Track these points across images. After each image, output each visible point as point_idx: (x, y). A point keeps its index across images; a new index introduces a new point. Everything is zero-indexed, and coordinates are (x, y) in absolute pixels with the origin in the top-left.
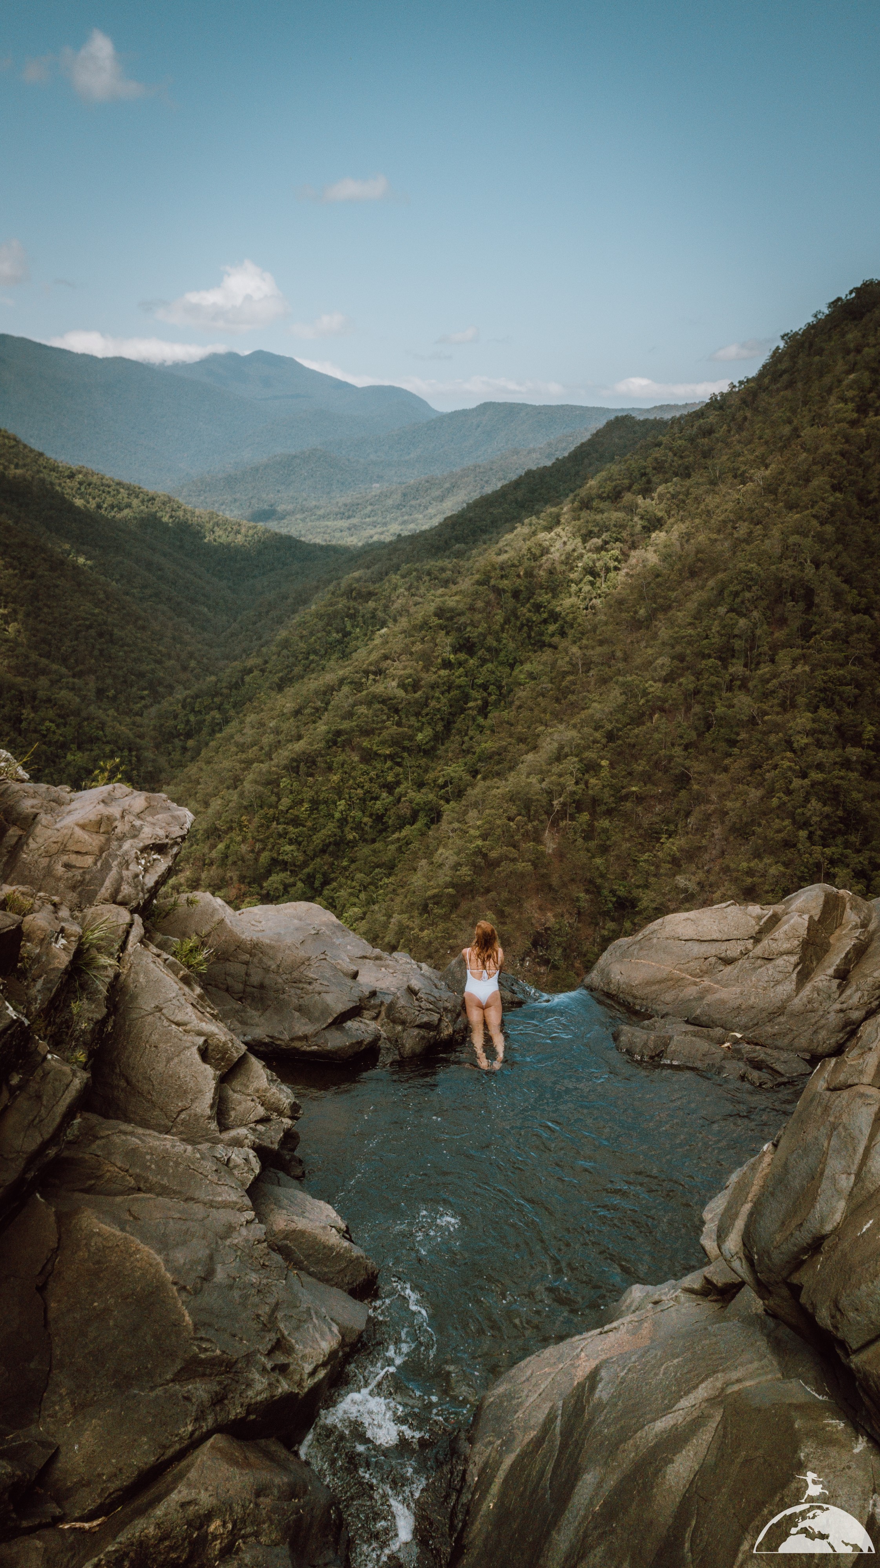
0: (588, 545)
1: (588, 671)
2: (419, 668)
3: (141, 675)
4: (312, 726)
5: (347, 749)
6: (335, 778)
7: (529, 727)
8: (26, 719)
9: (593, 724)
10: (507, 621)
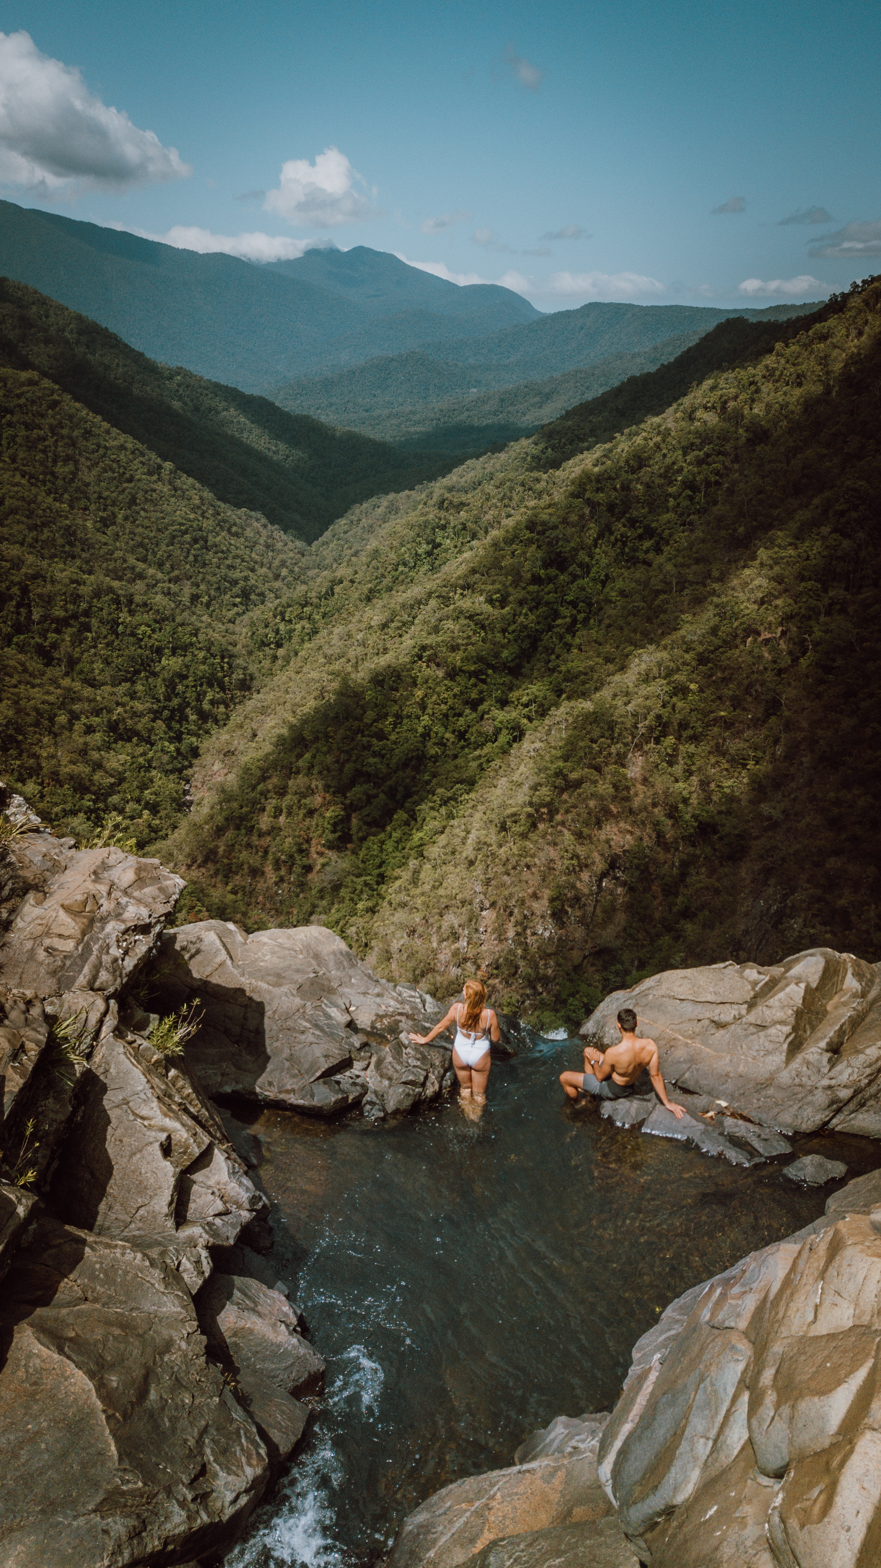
0: (688, 458)
1: (682, 591)
2: (508, 583)
3: (235, 583)
4: (397, 639)
5: (433, 665)
6: (419, 693)
7: (618, 647)
8: (122, 623)
9: (685, 647)
10: (601, 535)
